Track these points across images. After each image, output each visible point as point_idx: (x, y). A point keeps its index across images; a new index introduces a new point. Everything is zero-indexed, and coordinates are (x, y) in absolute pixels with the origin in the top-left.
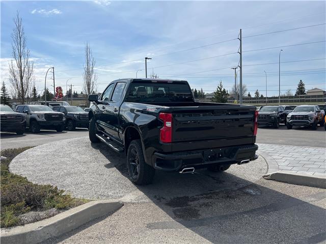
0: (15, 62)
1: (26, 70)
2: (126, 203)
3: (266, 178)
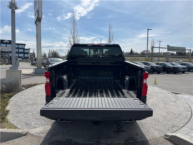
0: (71, 37)
2: (30, 134)
3: (166, 137)
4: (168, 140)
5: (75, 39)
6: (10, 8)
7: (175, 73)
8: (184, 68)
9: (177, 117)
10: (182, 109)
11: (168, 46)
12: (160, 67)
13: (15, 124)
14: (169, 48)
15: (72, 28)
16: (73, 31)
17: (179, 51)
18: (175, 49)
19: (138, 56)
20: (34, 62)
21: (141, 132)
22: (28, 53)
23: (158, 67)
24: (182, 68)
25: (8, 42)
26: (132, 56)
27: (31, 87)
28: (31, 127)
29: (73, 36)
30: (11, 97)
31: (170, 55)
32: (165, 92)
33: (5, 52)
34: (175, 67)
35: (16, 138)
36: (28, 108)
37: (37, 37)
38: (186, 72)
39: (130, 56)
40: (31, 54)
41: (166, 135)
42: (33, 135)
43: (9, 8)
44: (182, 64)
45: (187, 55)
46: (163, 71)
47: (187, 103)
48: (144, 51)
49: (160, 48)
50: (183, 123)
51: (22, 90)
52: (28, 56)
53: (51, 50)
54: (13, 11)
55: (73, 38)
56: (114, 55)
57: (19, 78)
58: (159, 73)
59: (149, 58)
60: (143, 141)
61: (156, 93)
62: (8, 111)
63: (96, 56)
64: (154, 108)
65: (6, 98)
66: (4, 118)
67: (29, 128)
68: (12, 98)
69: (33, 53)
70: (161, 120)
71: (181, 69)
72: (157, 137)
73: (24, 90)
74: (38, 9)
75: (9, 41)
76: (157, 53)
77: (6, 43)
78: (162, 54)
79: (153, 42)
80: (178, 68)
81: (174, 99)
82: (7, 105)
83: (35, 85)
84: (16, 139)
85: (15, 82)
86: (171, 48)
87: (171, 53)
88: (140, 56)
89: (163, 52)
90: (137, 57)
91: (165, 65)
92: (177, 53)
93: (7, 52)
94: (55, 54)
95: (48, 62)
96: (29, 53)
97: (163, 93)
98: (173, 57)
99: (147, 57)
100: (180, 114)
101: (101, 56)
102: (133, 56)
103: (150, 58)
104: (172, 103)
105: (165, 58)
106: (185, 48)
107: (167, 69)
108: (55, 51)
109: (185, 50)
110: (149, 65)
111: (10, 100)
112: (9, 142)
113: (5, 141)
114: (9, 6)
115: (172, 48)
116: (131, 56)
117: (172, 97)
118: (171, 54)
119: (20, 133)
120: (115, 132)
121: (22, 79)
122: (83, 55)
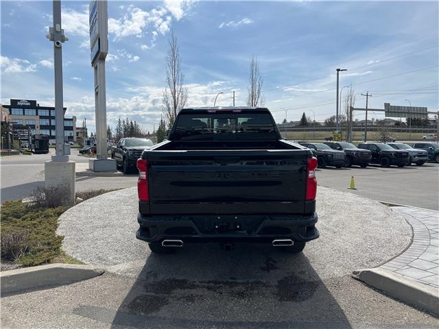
0: (169, 91)
1: (180, 98)
2: (108, 273)
3: (355, 276)
4: (357, 279)
5: (176, 96)
6: (52, 39)
7: (401, 166)
8: (420, 155)
9: (383, 246)
10: (394, 231)
11: (387, 105)
12: (366, 152)
13: (80, 259)
14: (389, 110)
15: (170, 72)
16: (171, 78)
17: (413, 117)
18: (402, 111)
19: (320, 130)
20: (86, 148)
21: (311, 269)
22: (70, 128)
23: (362, 152)
24: (416, 154)
25: (29, 104)
26: (306, 130)
27: (93, 196)
28: (108, 263)
29: (173, 90)
30: (59, 214)
31: (393, 126)
32: (367, 201)
33: (21, 127)
34: (401, 153)
35: (87, 279)
36: (96, 233)
37: (97, 94)
38: (425, 164)
39: (300, 131)
40: (78, 131)
41: (354, 273)
42: (114, 275)
43: (49, 40)
44: (417, 146)
45: (432, 124)
46: (373, 161)
47: (407, 222)
48: (332, 118)
49: (367, 110)
50: (392, 255)
51: (78, 203)
52: (71, 134)
53: (122, 120)
54: (57, 46)
55: (172, 93)
56: (262, 129)
57: (71, 179)
58: (364, 165)
59: (341, 133)
60: (312, 282)
61: (347, 203)
62: (61, 238)
63: (223, 131)
64: (341, 230)
65: (51, 216)
66: (58, 247)
67: (105, 264)
68: (62, 216)
69: (83, 128)
70: (349, 251)
71: (415, 156)
72: (339, 275)
73: (82, 201)
74: (99, 34)
75: (29, 101)
76: (362, 122)
77: (24, 107)
78: (374, 124)
79: (350, 98)
80: (407, 153)
81: (382, 215)
82: (57, 227)
83: (100, 192)
84: (87, 281)
85: (64, 185)
86: (393, 110)
87: (394, 121)
88: (322, 130)
89: (377, 120)
90: (317, 132)
91: (378, 149)
92: (408, 120)
93: (27, 127)
94: (132, 128)
95: (121, 147)
96: (74, 128)
97: (363, 204)
98: (399, 131)
99: (337, 132)
100: (389, 241)
101: (234, 132)
102: (308, 130)
103: (345, 133)
104: (377, 222)
105: (378, 133)
106: (426, 108)
107: (382, 157)
108: (131, 122)
109: (427, 114)
110: (341, 149)
111: (59, 219)
112: (74, 284)
113: (68, 284)
114: (50, 36)
115: (396, 111)
116: (303, 130)
117: (379, 210)
118: (394, 124)
119: (91, 270)
120: (263, 269)
121: (77, 181)
122: (196, 129)
